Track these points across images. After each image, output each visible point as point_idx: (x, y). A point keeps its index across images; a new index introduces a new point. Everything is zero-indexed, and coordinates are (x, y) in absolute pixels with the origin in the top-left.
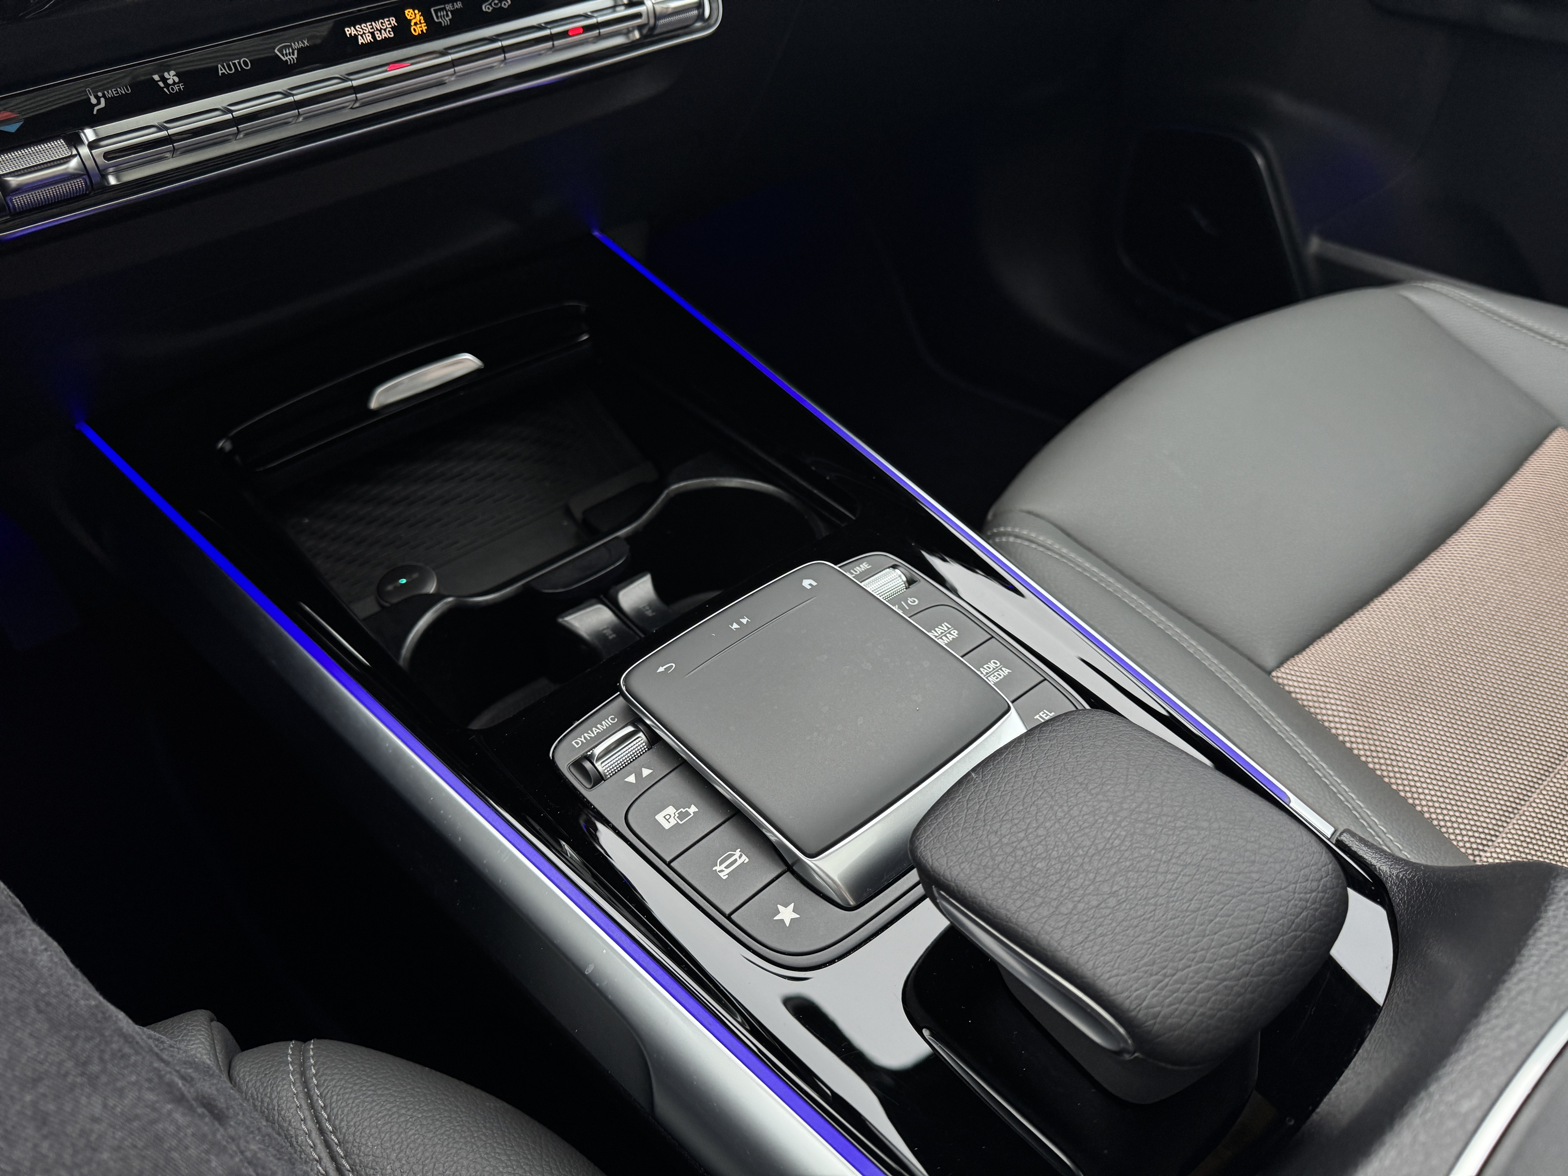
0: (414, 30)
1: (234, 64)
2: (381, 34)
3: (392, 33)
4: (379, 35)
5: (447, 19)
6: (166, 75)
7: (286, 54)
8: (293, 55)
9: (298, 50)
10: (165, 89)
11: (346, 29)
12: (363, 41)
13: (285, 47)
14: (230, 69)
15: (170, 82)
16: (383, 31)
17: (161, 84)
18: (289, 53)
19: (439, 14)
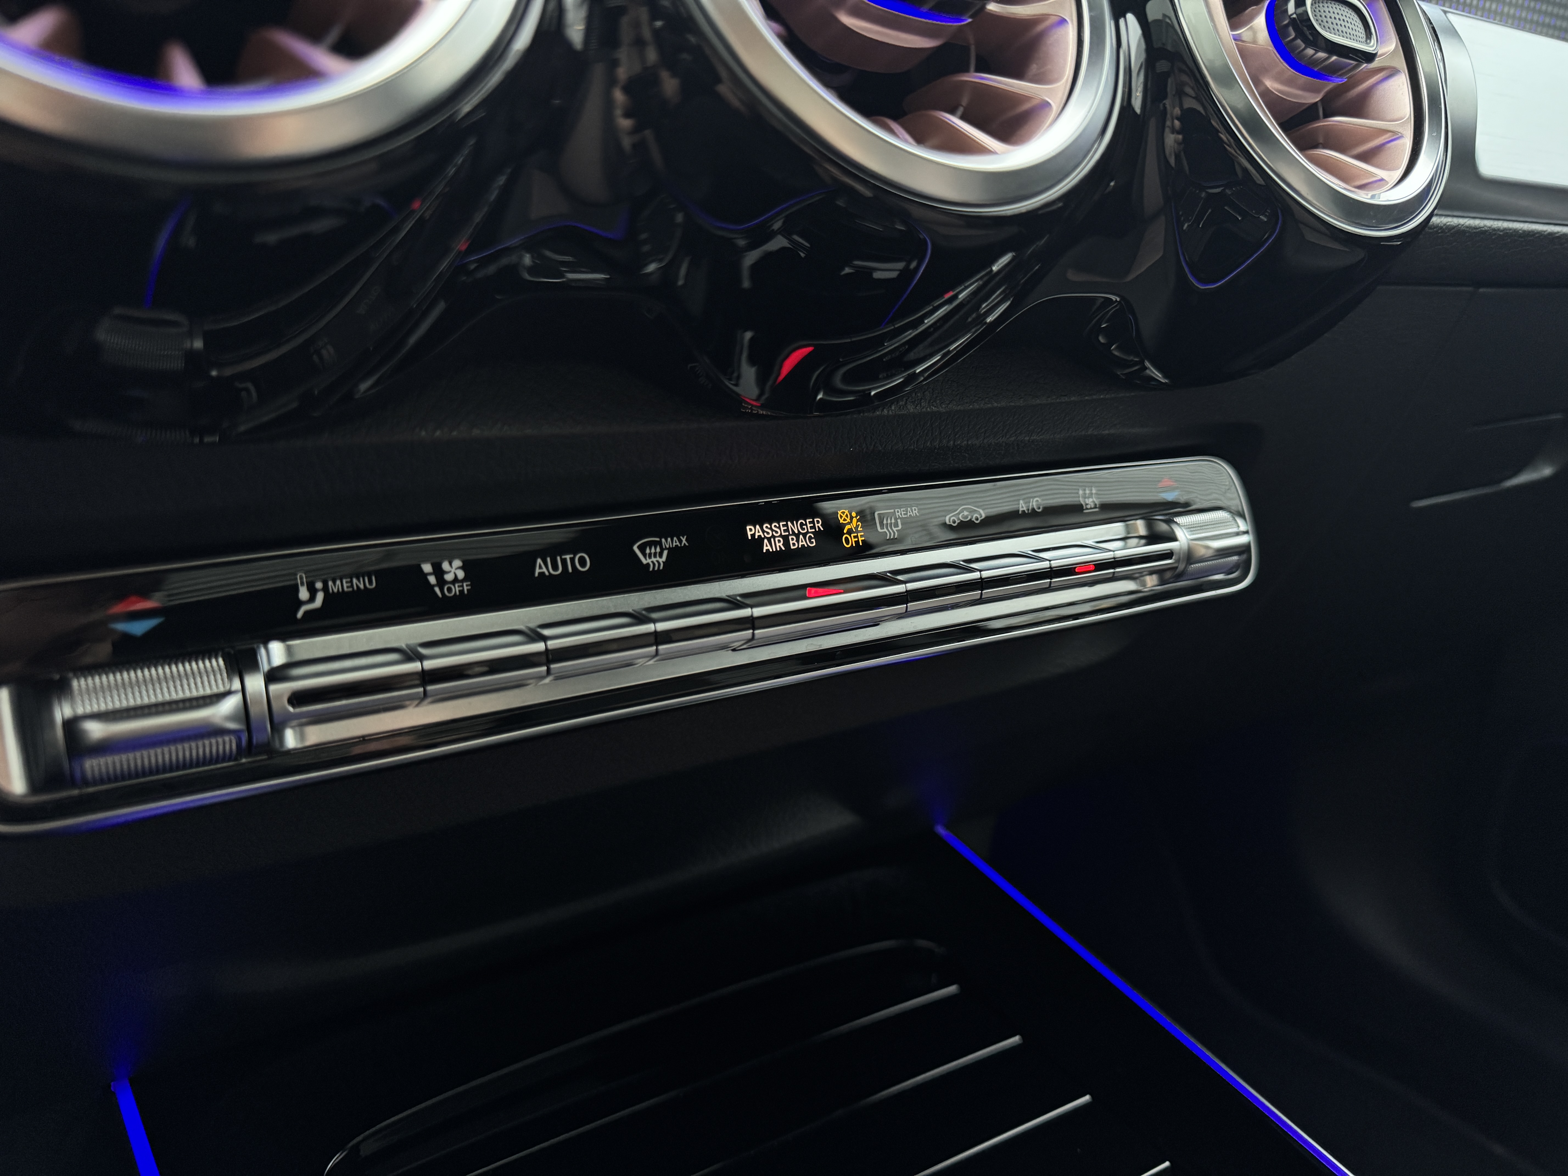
0: (847, 539)
1: (564, 562)
2: (798, 541)
3: (813, 540)
4: (794, 542)
5: (895, 529)
6: (445, 566)
7: (650, 555)
8: (661, 556)
9: (670, 549)
10: (437, 590)
11: (748, 528)
12: (769, 547)
13: (651, 544)
14: (555, 567)
15: (449, 577)
16: (801, 536)
17: (432, 580)
18: (655, 554)
19: (885, 522)
